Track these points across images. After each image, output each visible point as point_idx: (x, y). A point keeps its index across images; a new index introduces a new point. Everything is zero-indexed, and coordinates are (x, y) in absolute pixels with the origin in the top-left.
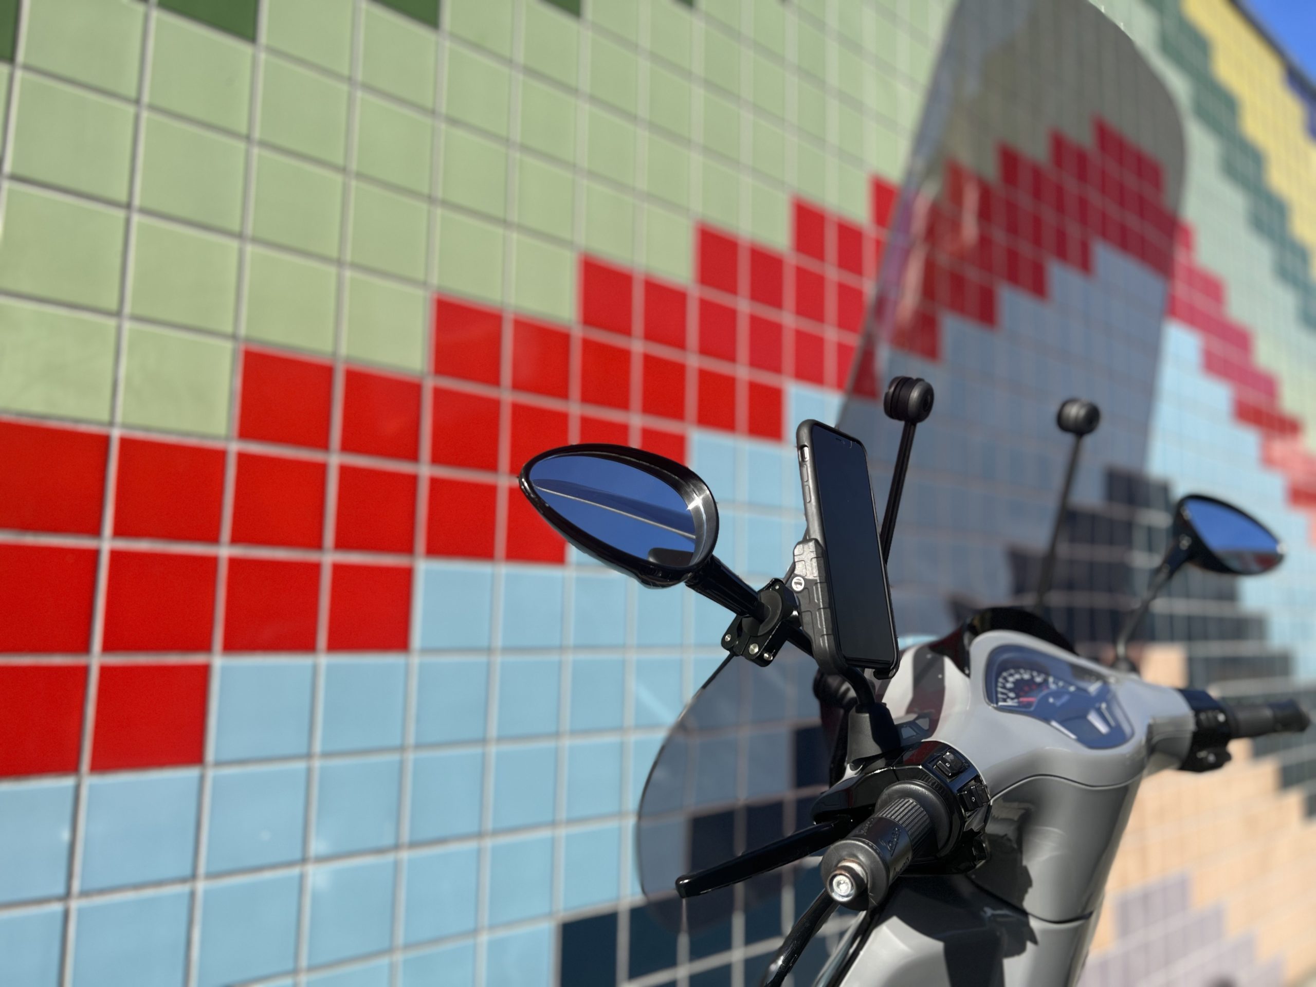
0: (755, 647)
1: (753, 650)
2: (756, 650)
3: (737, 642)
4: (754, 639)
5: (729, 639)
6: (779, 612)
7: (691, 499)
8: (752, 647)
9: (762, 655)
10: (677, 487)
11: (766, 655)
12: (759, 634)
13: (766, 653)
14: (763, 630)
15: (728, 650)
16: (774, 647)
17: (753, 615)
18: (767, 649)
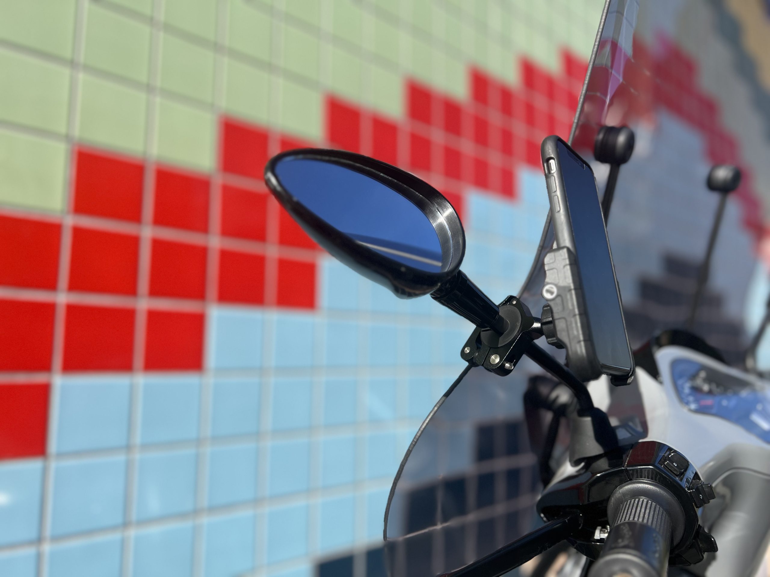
0: (496, 358)
1: (494, 361)
2: (497, 360)
3: (477, 354)
4: (495, 350)
5: (468, 351)
6: (519, 324)
7: (435, 217)
8: (493, 357)
9: (503, 365)
10: (422, 206)
11: (507, 365)
12: (499, 346)
13: (507, 363)
14: (502, 342)
15: (467, 361)
16: (514, 358)
17: (493, 328)
18: (509, 360)
